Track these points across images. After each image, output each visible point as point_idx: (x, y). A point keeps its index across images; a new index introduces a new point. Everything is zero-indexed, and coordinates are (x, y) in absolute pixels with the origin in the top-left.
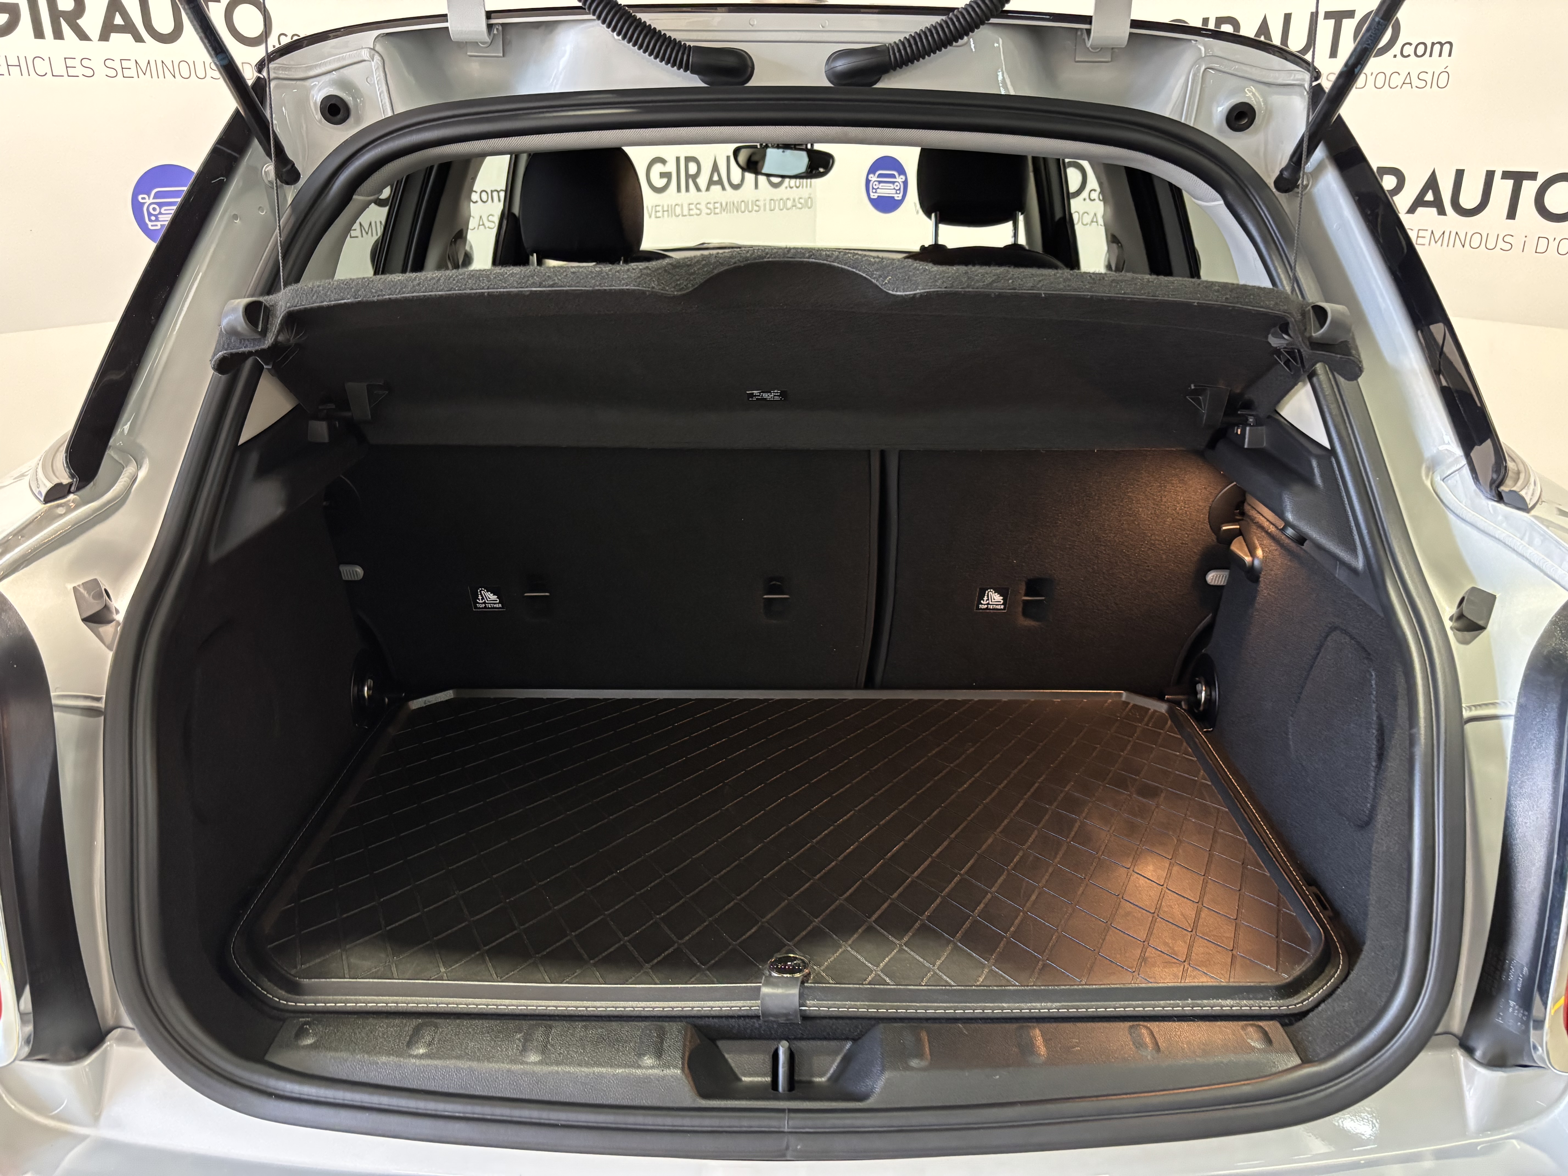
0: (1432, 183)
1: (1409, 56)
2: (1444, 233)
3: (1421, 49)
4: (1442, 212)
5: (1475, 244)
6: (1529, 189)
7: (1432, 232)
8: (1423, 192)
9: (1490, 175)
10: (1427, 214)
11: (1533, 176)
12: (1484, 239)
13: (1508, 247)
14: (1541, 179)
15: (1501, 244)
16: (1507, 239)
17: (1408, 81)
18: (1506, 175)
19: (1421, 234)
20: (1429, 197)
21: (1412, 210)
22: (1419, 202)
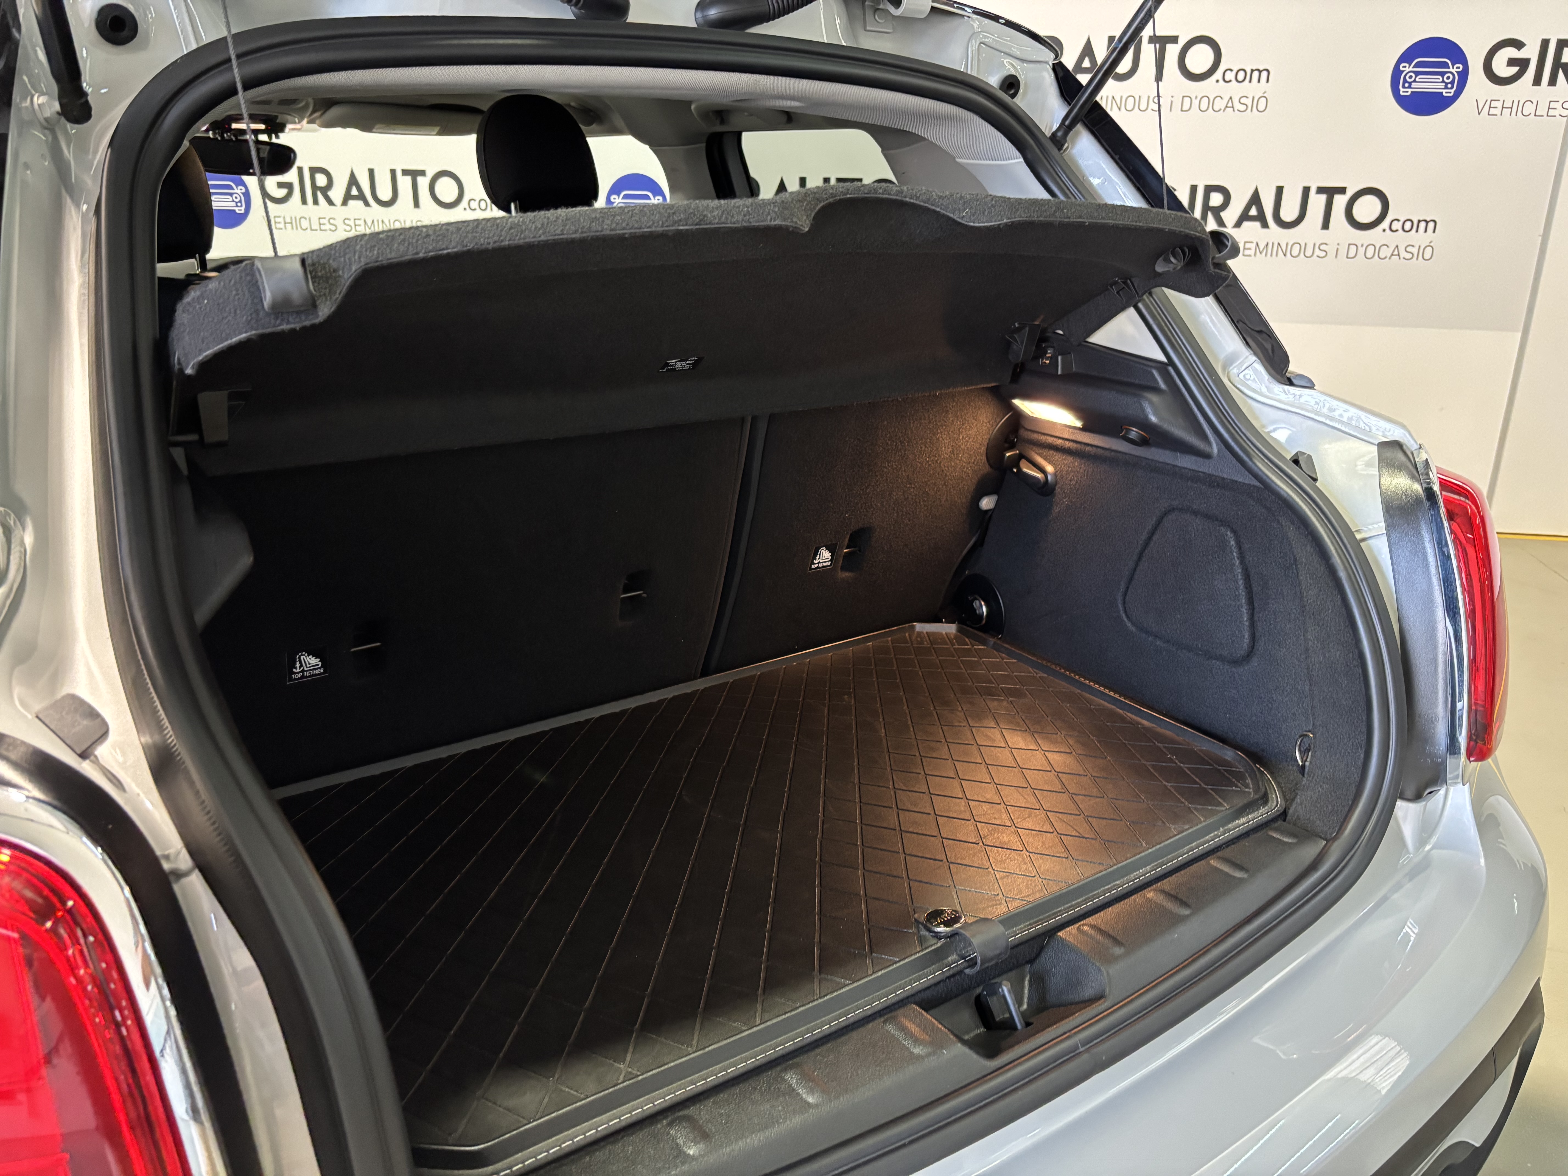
0: (1255, 199)
1: (1230, 81)
2: (1267, 245)
3: (1241, 76)
4: (1265, 225)
5: (1295, 252)
6: (1340, 201)
7: (1257, 244)
8: (1248, 208)
9: (1306, 190)
10: (1251, 228)
11: (1342, 190)
12: (1303, 249)
13: (1323, 254)
14: (1350, 193)
15: (1317, 252)
16: (1322, 247)
17: (1230, 105)
18: (1321, 190)
19: (1247, 245)
20: (1253, 212)
21: (1238, 224)
22: (1244, 217)
